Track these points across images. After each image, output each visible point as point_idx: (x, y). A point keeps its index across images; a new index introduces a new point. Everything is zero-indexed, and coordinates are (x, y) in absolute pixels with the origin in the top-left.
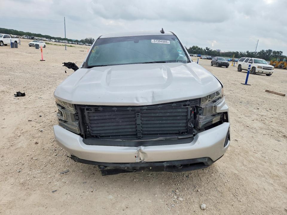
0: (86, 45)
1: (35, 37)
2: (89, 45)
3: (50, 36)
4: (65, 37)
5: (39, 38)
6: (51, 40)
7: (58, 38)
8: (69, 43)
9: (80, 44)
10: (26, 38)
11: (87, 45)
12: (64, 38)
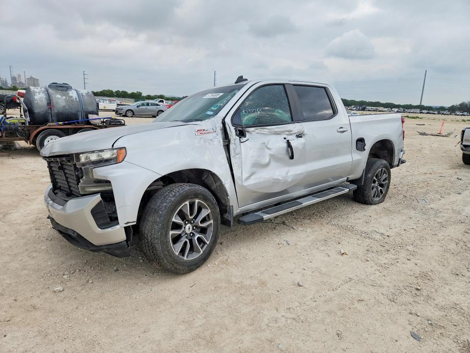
0: (456, 114)
1: (367, 107)
2: (464, 115)
3: (393, 104)
4: (421, 103)
5: (372, 108)
6: (393, 109)
7: (407, 105)
8: (421, 113)
9: (443, 114)
10: (354, 109)
11: (458, 115)
12: (418, 104)
